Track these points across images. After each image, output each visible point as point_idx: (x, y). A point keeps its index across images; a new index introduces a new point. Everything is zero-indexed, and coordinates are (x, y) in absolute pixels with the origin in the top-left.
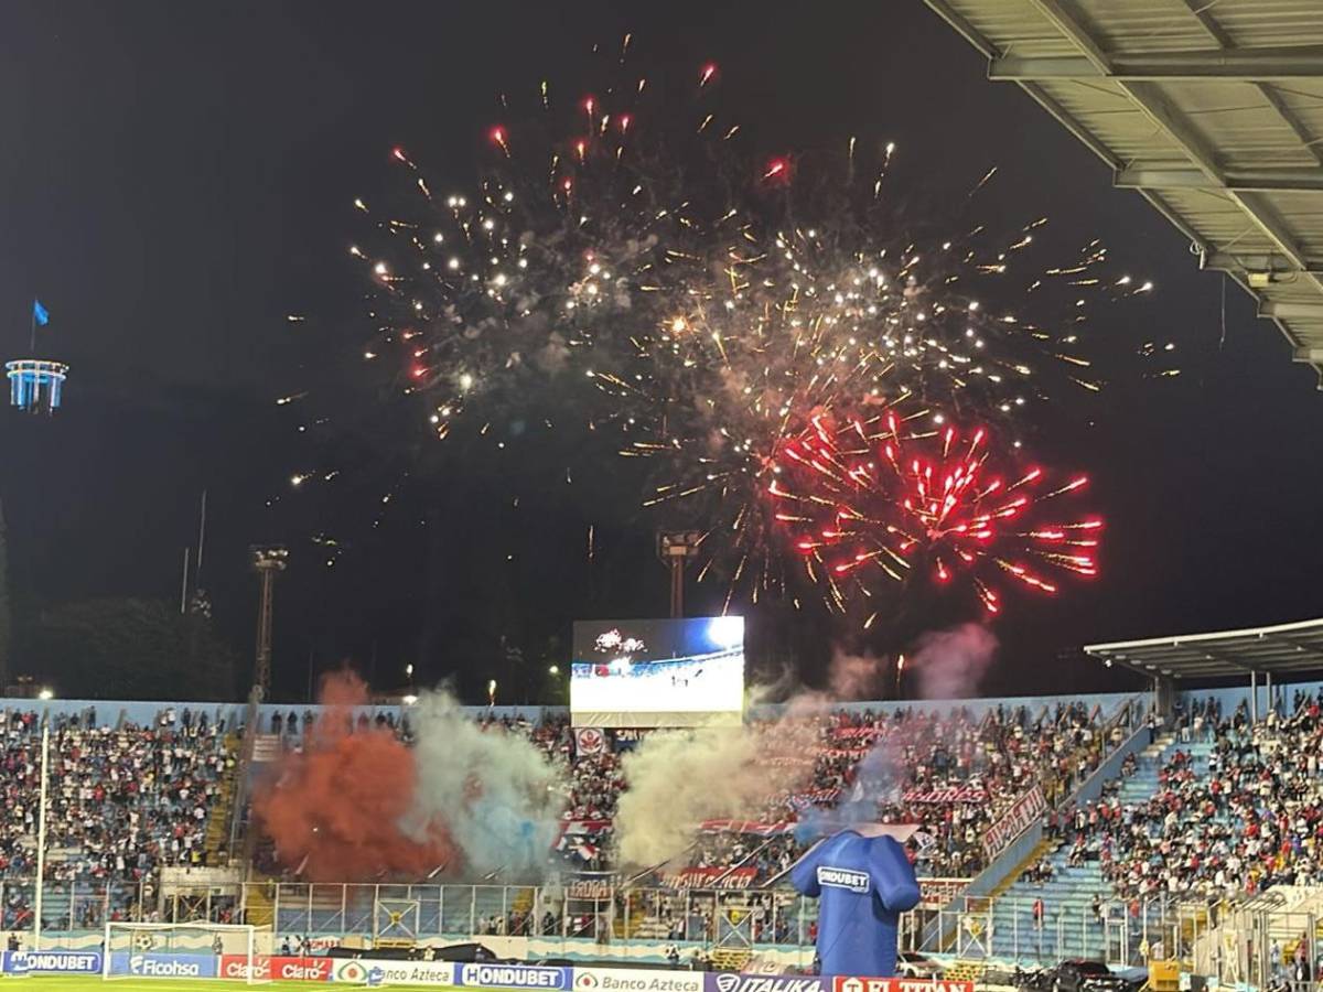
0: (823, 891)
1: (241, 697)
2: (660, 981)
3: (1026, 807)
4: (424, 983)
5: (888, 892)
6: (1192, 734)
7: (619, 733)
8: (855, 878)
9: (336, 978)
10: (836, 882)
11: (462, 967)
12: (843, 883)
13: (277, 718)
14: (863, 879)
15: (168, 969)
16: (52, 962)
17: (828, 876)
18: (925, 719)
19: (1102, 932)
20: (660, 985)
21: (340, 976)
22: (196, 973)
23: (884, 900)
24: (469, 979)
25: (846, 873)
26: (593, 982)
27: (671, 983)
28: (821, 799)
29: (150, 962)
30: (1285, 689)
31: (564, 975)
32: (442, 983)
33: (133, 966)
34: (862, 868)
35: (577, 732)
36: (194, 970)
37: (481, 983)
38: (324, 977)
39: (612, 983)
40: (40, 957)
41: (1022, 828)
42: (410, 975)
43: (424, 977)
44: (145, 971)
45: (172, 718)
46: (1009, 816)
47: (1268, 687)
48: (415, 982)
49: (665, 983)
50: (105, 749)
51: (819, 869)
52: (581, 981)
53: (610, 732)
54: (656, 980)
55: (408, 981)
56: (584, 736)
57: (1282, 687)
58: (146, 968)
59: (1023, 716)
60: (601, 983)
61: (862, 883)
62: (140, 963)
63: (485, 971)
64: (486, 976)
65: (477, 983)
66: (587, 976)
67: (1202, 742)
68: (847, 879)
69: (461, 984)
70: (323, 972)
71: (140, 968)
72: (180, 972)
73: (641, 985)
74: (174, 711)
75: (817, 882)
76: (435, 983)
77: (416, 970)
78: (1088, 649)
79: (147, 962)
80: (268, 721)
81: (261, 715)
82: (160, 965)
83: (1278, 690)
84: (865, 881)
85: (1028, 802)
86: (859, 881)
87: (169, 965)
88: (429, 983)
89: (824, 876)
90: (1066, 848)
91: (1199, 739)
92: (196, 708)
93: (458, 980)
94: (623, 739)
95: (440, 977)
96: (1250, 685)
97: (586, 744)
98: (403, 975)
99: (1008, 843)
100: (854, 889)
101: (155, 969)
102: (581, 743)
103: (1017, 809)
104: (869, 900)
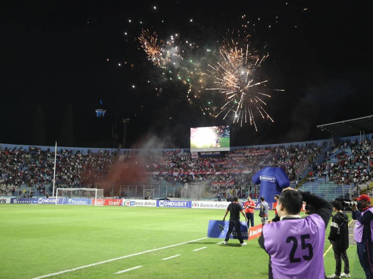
0: (261, 182)
1: (117, 147)
2: (218, 205)
3: (305, 164)
4: (148, 206)
5: (281, 183)
6: (344, 147)
7: (201, 153)
8: (271, 178)
9: (123, 205)
10: (266, 180)
11: (159, 201)
12: (268, 180)
13: (125, 152)
14: (273, 179)
15: (78, 203)
16: (48, 201)
17: (263, 178)
18: (273, 148)
19: (334, 193)
20: (218, 206)
21: (125, 204)
22: (86, 203)
23: (280, 185)
24: (161, 205)
25: (268, 177)
26: (197, 205)
27: (221, 205)
28: (250, 166)
29: (74, 201)
30: (368, 136)
31: (189, 203)
32: (153, 206)
33: (69, 202)
34: (273, 176)
35: (192, 153)
36: (85, 203)
37: (164, 206)
38: (120, 205)
39: (203, 205)
40: (46, 200)
41: (304, 169)
42: (144, 203)
43: (148, 204)
44: (72, 203)
45: (102, 151)
46: (301, 166)
47: (364, 135)
48: (145, 205)
49: (219, 205)
50: (86, 158)
51: (260, 176)
52: (194, 205)
53: (199, 153)
54: (217, 204)
55: (143, 205)
56: (193, 154)
57: (367, 135)
58: (73, 202)
59: (297, 146)
60: (200, 205)
61: (273, 180)
62: (71, 201)
63: (166, 202)
64: (166, 204)
65: (163, 206)
66: (195, 203)
67: (346, 149)
68: (269, 179)
69: (159, 206)
70: (120, 203)
71: (71, 202)
72: (81, 203)
73: (212, 206)
74: (102, 150)
75: (260, 180)
76: (151, 206)
77: (146, 202)
78: (318, 126)
79: (73, 201)
80: (123, 152)
81: (122, 151)
82: (76, 201)
83: (366, 136)
84: (274, 180)
85: (305, 163)
86: (272, 179)
87: (78, 201)
88: (150, 206)
89: (262, 178)
90: (316, 174)
91: (346, 148)
92: (107, 149)
93: (158, 205)
94: (202, 154)
95: (153, 204)
96: (360, 135)
97: (194, 156)
98: (142, 204)
99: (301, 173)
100: (271, 182)
101: (75, 202)
102: (193, 156)
103: (303, 165)
104: (275, 185)
